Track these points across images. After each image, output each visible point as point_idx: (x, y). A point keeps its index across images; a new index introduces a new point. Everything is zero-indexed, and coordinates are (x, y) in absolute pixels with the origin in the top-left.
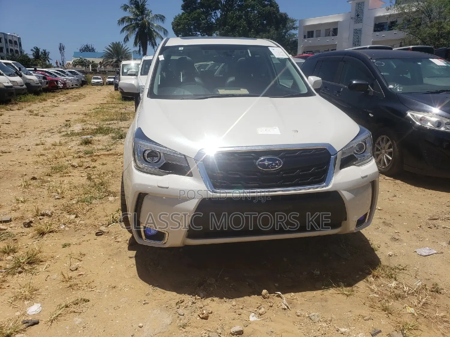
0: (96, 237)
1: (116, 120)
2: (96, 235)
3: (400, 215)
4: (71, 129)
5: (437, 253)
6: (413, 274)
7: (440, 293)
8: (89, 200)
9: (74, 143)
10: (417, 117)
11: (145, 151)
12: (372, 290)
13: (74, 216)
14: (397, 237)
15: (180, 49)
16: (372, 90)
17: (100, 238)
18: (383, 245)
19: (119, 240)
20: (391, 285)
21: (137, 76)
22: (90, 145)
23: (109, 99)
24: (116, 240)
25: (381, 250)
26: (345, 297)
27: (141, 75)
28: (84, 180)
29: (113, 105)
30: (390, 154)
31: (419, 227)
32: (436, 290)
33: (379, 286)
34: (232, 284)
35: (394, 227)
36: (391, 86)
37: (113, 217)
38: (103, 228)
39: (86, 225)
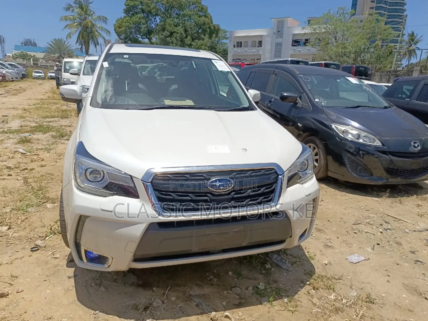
0: (31, 252)
1: (57, 117)
2: (32, 251)
3: (329, 221)
4: (8, 125)
5: (365, 260)
6: (349, 284)
7: (373, 303)
8: (25, 208)
9: (11, 141)
10: (341, 130)
11: (87, 169)
12: (315, 304)
13: (7, 227)
14: (330, 244)
15: (125, 56)
16: (301, 102)
17: (35, 254)
18: (318, 253)
19: (58, 256)
20: (330, 297)
21: (79, 75)
22: (29, 144)
23: (50, 95)
24: (54, 256)
25: (317, 258)
26: (290, 314)
27: (84, 74)
28: (19, 184)
29: (55, 101)
30: (317, 161)
31: (346, 233)
32: (370, 301)
33: (320, 299)
34: (180, 306)
35: (325, 233)
36: (317, 100)
37: (51, 229)
38: (39, 242)
39: (20, 239)
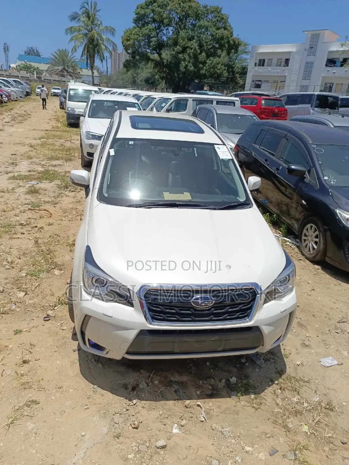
0: (44, 322)
2: (44, 320)
3: (314, 315)
4: (17, 168)
5: (338, 364)
6: (314, 388)
7: (332, 410)
8: (37, 274)
9: (22, 190)
10: (344, 217)
12: (277, 405)
13: (24, 293)
14: (307, 343)
15: (131, 143)
16: (308, 177)
17: (48, 324)
18: (294, 351)
19: (65, 328)
20: (293, 399)
21: (85, 116)
22: (37, 195)
24: (62, 328)
25: (291, 357)
26: (253, 410)
27: (89, 117)
28: (31, 244)
29: (59, 133)
30: (316, 243)
31: (328, 332)
32: (330, 408)
33: (283, 400)
34: (161, 390)
35: (307, 330)
36: (326, 178)
37: (59, 300)
38: (50, 313)
39: (34, 306)
